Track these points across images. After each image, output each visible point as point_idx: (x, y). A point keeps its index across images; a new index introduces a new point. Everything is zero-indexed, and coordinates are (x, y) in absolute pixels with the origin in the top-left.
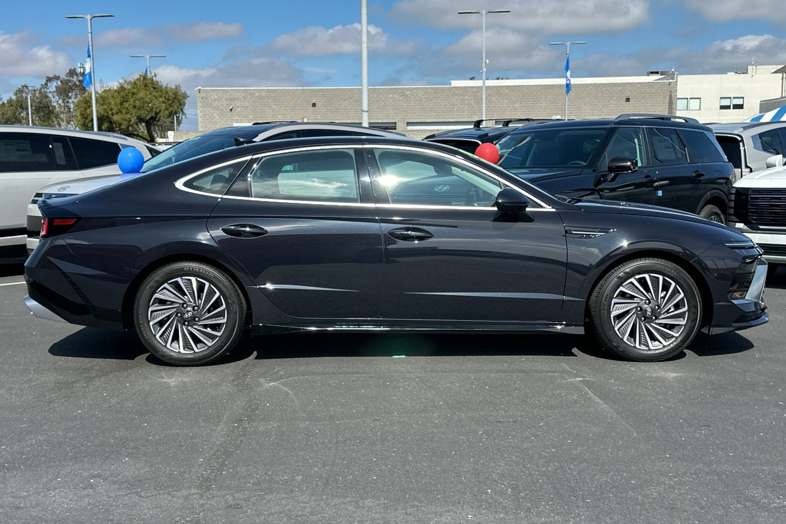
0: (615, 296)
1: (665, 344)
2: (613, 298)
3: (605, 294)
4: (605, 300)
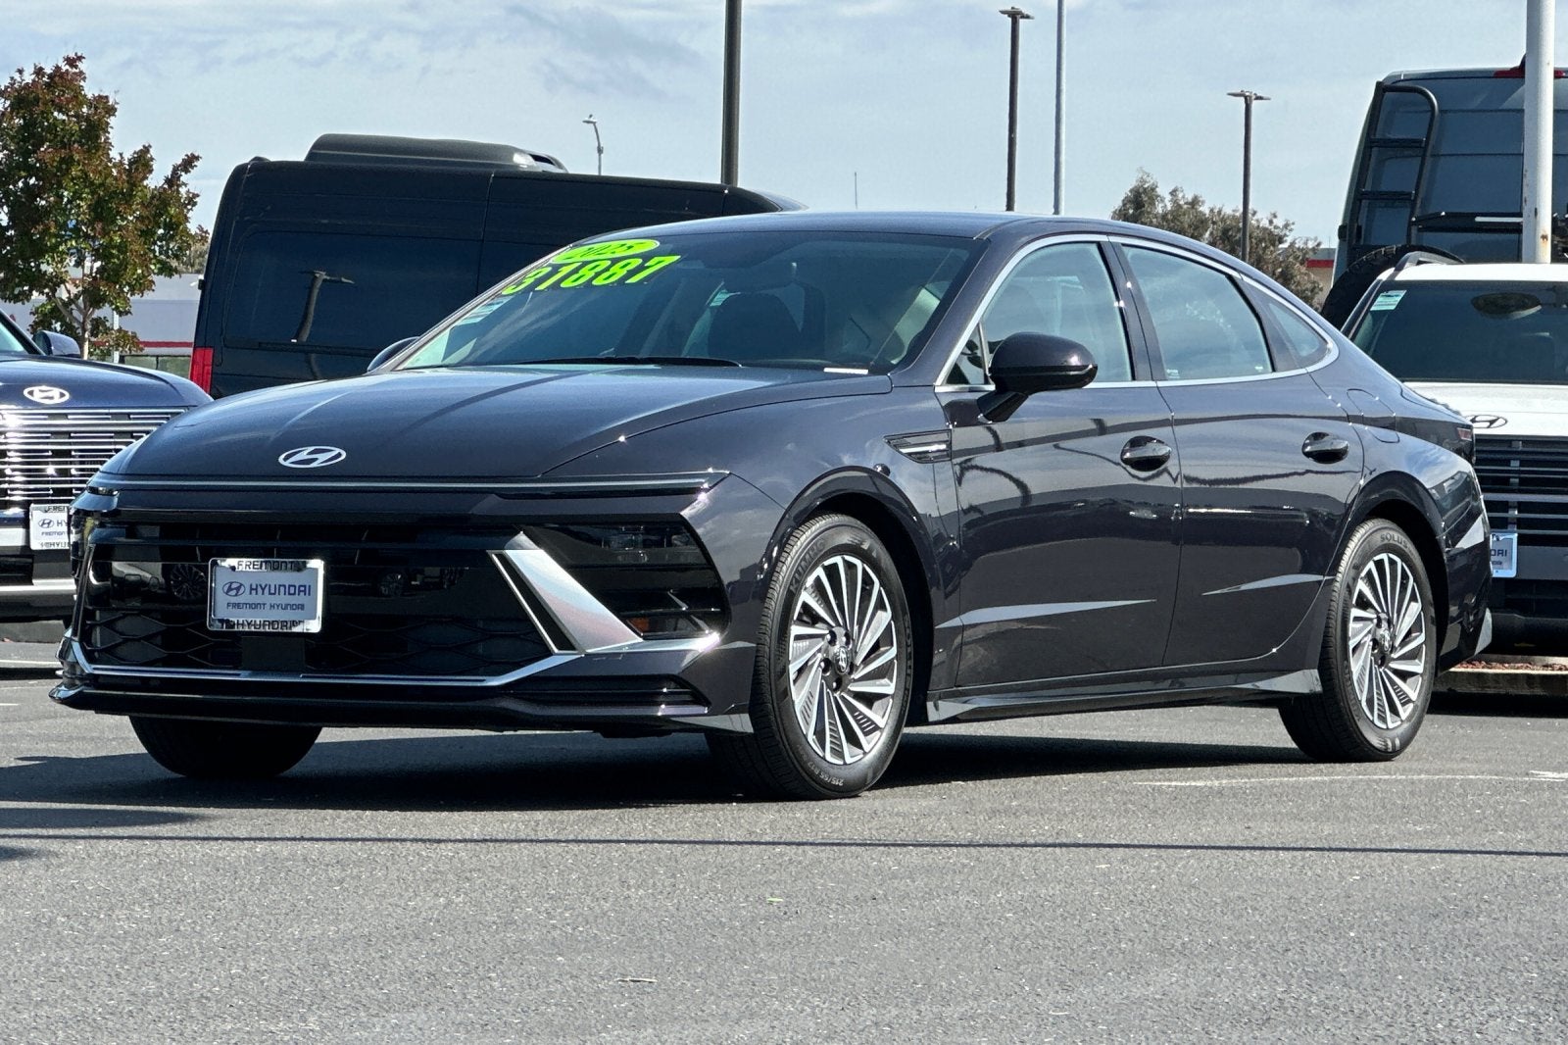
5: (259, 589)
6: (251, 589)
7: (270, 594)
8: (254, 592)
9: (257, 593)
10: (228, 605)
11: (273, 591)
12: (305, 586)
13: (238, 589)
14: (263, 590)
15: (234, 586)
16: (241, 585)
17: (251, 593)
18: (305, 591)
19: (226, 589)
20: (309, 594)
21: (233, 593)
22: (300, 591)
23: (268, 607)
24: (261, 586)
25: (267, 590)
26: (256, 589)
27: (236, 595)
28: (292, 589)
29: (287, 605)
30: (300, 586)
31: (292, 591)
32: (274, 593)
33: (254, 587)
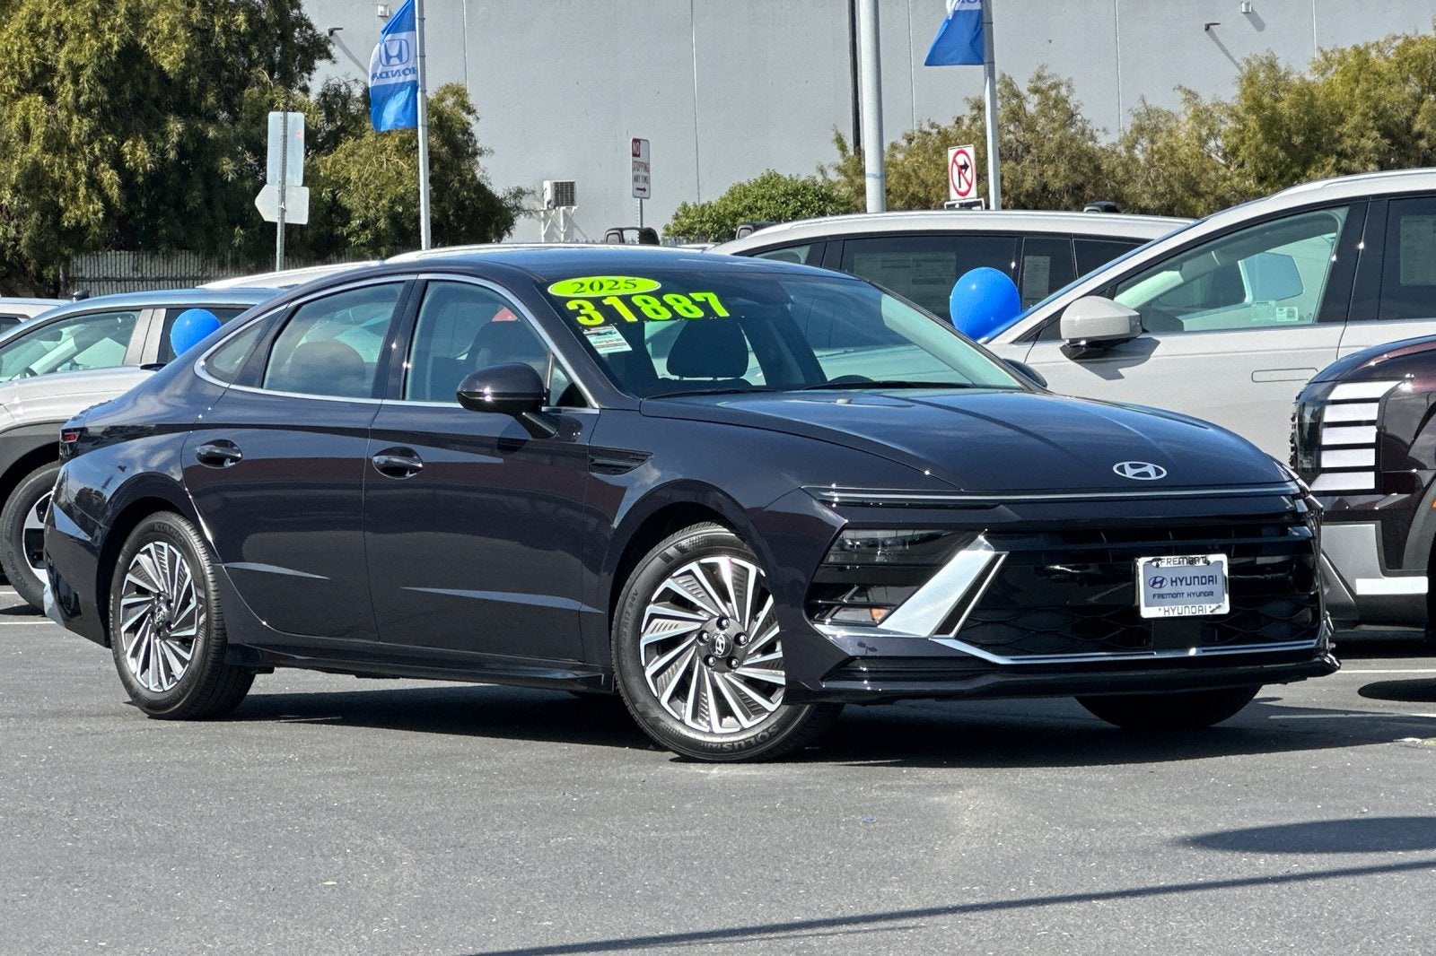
0: (653, 599)
1: (746, 724)
2: (647, 602)
3: (633, 590)
4: (631, 605)
5: (1178, 581)
6: (1172, 582)
7: (1187, 584)
8: (1174, 584)
9: (1176, 585)
10: (1154, 596)
11: (1189, 582)
12: (1213, 577)
13: (1161, 582)
14: (1181, 581)
15: (1158, 580)
16: (1164, 579)
17: (1172, 585)
18: (1213, 581)
19: (1151, 583)
20: (1217, 583)
21: (1158, 585)
22: (1209, 581)
23: (1185, 595)
24: (1179, 578)
25: (1184, 582)
26: (1176, 581)
27: (1161, 587)
28: (1204, 579)
29: (1200, 593)
30: (1209, 577)
31: (1204, 581)
32: (1190, 584)
33: (1174, 579)
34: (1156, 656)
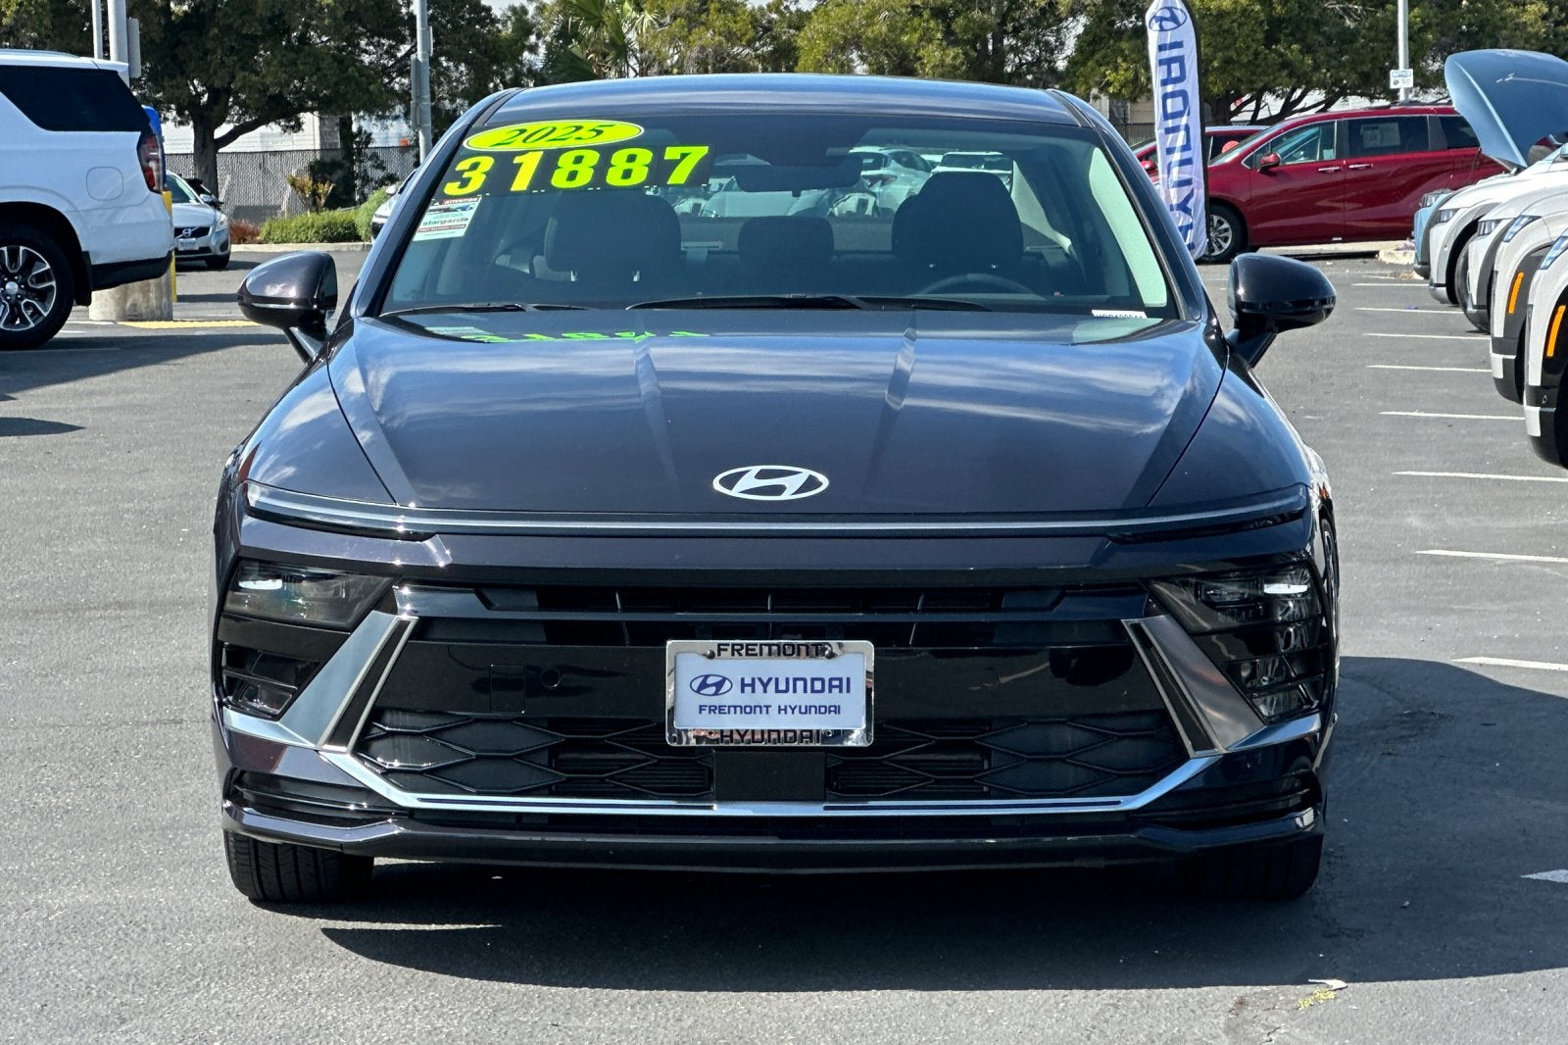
5: (758, 685)
6: (743, 685)
7: (777, 691)
8: (748, 689)
9: (753, 691)
10: (701, 709)
11: (782, 687)
12: (840, 680)
13: (719, 685)
15: (711, 680)
16: (724, 678)
17: (743, 691)
18: (840, 687)
19: (696, 685)
20: (848, 691)
21: (710, 690)
22: (831, 687)
23: (774, 710)
24: (760, 679)
26: (753, 685)
28: (818, 684)
30: (831, 680)
31: (818, 687)
32: (786, 691)
33: (748, 681)
34: (718, 810)
